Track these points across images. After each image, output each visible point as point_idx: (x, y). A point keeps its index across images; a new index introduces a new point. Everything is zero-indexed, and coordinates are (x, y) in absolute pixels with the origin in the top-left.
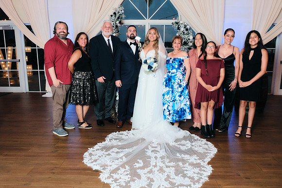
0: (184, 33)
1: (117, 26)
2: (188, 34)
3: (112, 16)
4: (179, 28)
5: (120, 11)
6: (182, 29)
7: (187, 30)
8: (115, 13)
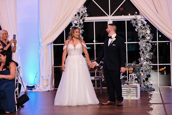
0: (141, 28)
1: (80, 24)
2: (145, 29)
3: (76, 15)
4: (136, 24)
5: (83, 11)
6: (140, 25)
7: (144, 25)
8: (79, 13)
